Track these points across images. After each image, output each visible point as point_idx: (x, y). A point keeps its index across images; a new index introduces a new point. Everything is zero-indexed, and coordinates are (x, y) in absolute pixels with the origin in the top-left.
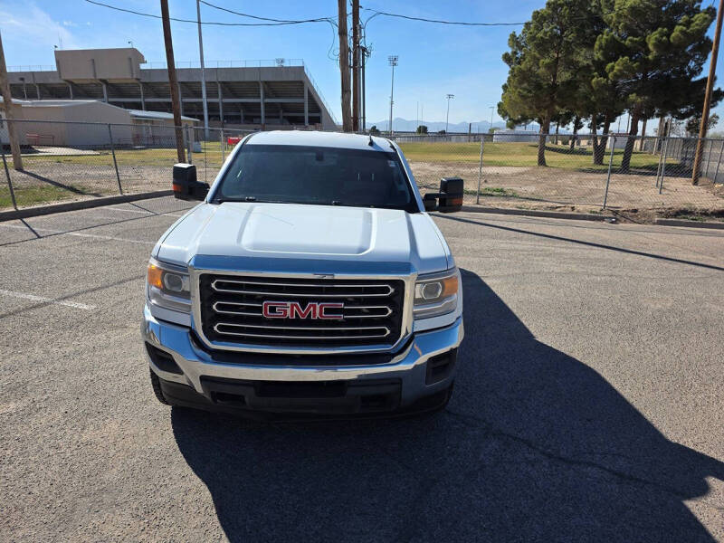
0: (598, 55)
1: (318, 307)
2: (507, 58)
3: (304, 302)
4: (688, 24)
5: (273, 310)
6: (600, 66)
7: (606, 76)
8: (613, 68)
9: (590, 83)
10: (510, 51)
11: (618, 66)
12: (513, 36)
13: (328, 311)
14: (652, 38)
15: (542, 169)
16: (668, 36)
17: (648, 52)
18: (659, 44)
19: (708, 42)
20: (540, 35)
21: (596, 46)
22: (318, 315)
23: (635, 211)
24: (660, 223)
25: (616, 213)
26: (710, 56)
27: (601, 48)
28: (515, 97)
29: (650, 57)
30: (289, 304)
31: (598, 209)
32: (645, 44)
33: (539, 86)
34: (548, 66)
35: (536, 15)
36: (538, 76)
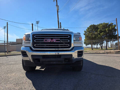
0: (99, 33)
1: (55, 40)
2: (84, 34)
3: (52, 39)
4: (112, 27)
5: (46, 40)
6: (99, 34)
7: (100, 35)
8: (101, 34)
9: (98, 37)
10: (85, 33)
11: (102, 34)
12: (85, 31)
13: (57, 41)
14: (107, 29)
15: (92, 50)
16: (109, 29)
17: (107, 31)
18: (108, 30)
19: (116, 29)
20: (89, 30)
21: (98, 31)
22: (55, 41)
23: (110, 52)
24: (115, 53)
25: (107, 52)
26: (117, 31)
27: (99, 31)
28: (86, 39)
29: (107, 32)
30: (49, 39)
31: (104, 52)
32: (106, 30)
33: (90, 38)
34: (91, 35)
35: (88, 28)
36: (90, 36)
